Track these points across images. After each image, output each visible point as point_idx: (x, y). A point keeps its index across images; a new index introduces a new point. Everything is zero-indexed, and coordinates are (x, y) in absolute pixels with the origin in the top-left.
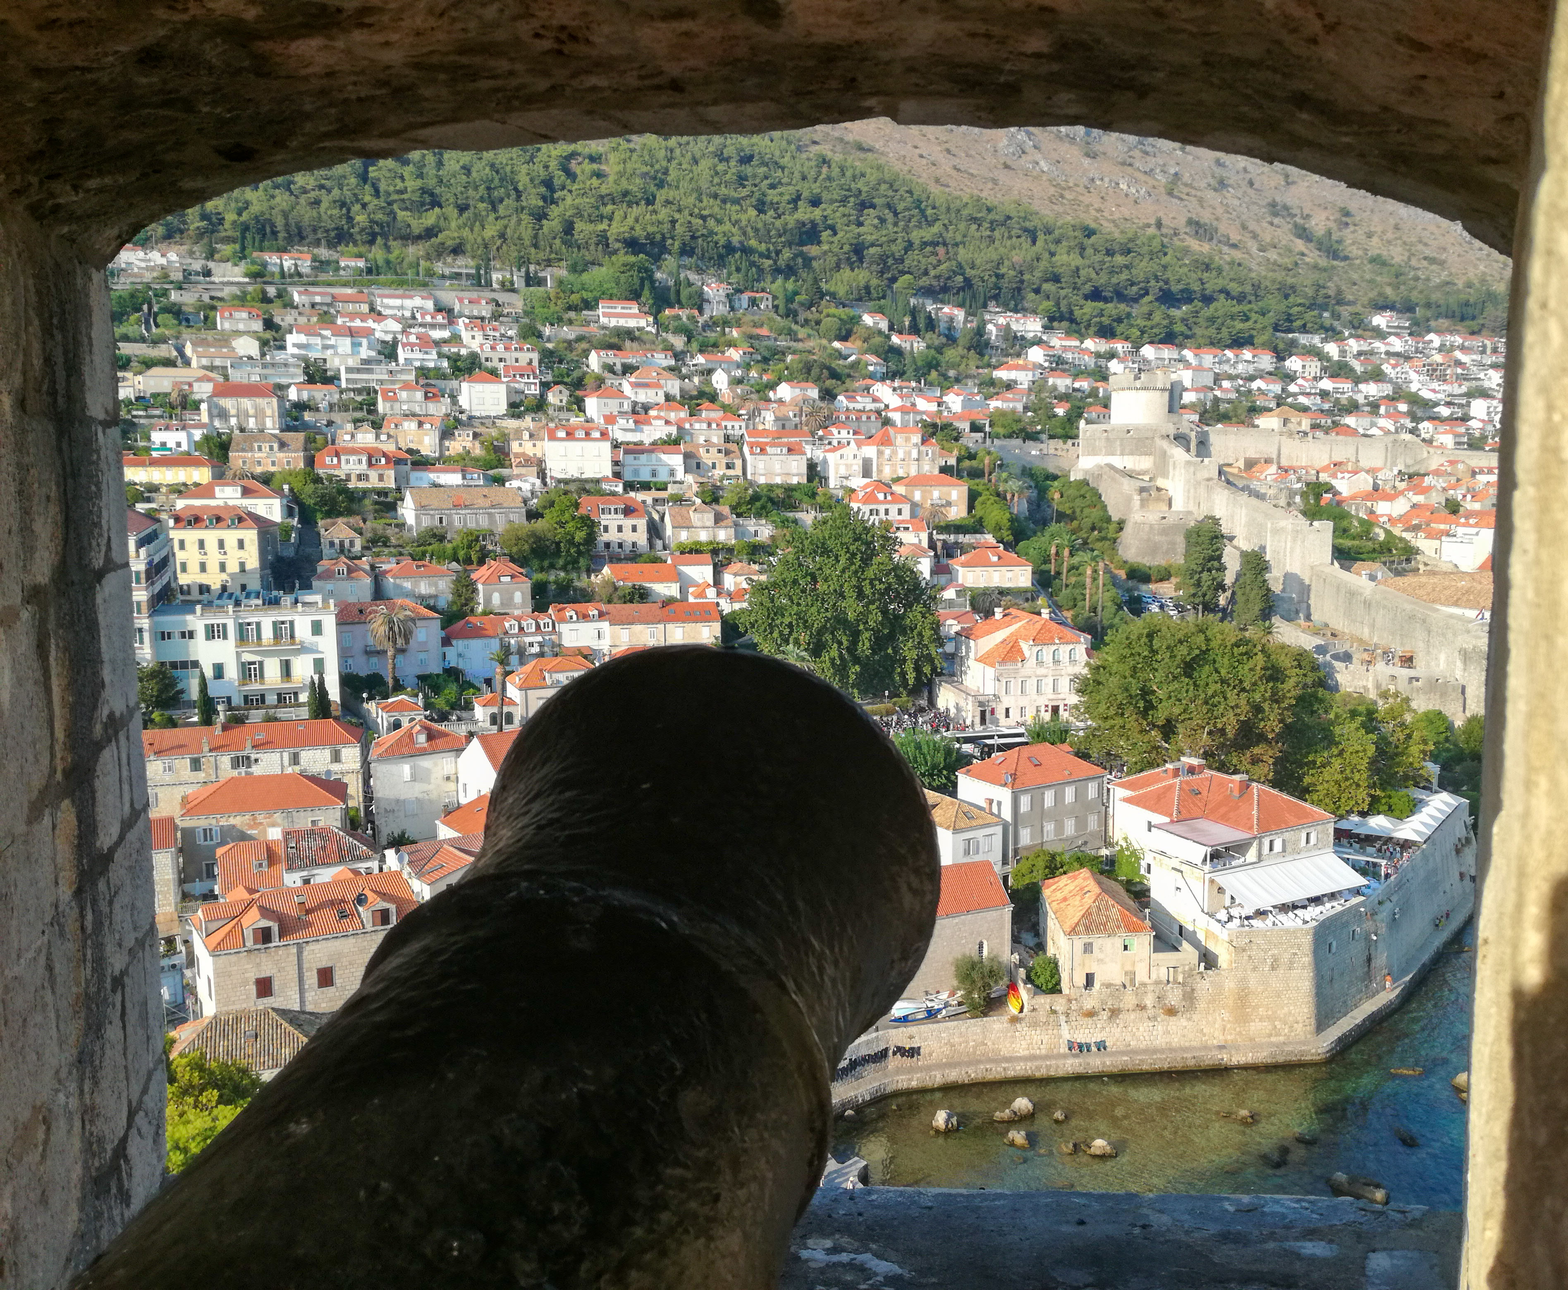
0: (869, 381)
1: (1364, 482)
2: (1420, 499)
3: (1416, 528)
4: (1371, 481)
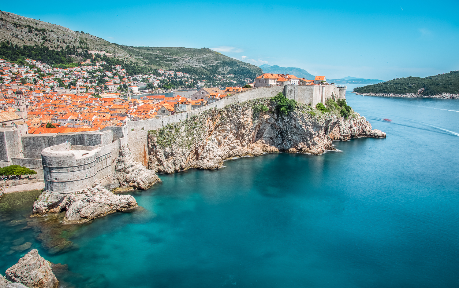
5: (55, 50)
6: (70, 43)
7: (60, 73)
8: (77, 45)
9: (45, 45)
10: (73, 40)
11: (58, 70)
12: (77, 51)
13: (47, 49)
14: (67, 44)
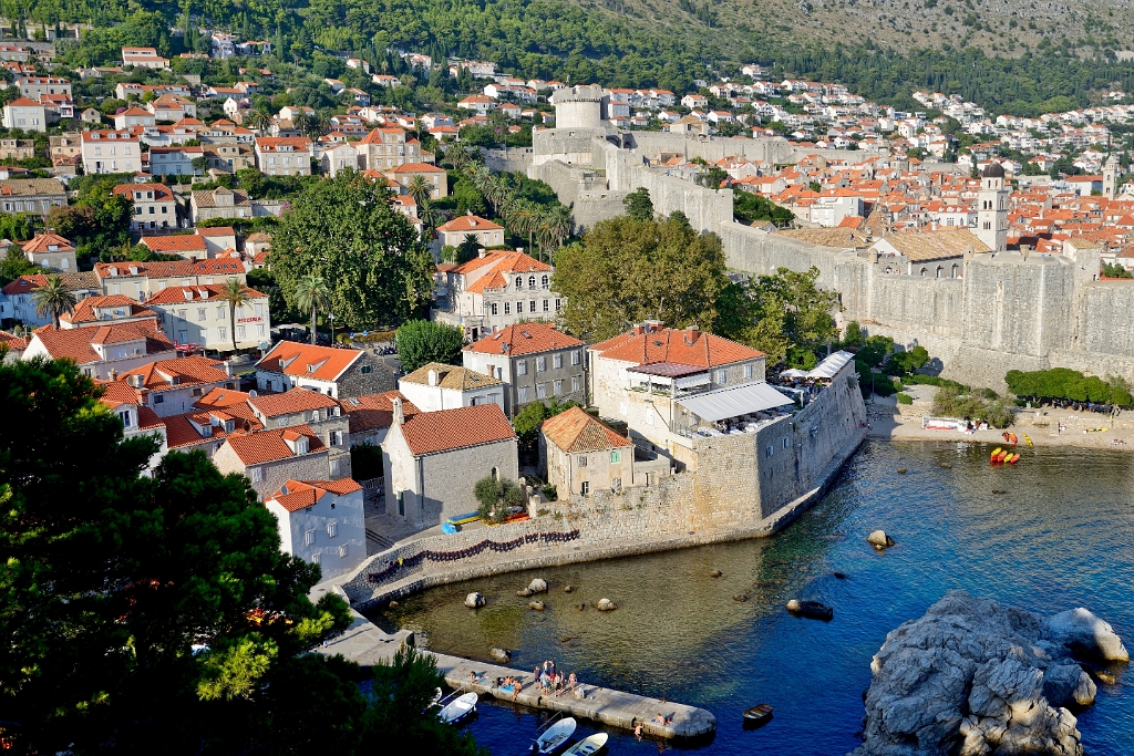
0: (357, 108)
1: (751, 170)
2: (791, 182)
3: (790, 201)
4: (755, 169)
5: (1004, 56)
6: (1054, 30)
7: (1018, 132)
8: (1077, 33)
9: (973, 44)
10: (1061, 18)
11: (1013, 121)
12: (1074, 56)
13: (977, 54)
14: (1042, 33)
